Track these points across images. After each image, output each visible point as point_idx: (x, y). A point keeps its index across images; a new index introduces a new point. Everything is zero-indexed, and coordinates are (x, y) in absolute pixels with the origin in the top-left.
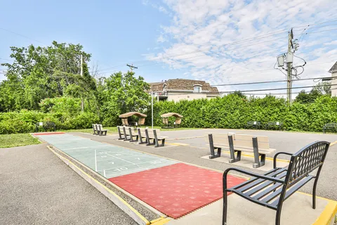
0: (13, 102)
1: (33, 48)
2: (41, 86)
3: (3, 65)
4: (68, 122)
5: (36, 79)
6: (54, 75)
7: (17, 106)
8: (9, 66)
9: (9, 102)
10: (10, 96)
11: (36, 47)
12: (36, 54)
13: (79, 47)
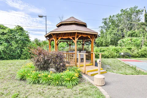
0: (102, 42)
1: (111, 17)
2: (114, 34)
3: (99, 27)
4: (136, 53)
5: (112, 31)
6: (120, 28)
7: (104, 44)
8: (102, 27)
9: (101, 43)
10: (101, 40)
11: (112, 16)
12: (112, 19)
13: (136, 7)
